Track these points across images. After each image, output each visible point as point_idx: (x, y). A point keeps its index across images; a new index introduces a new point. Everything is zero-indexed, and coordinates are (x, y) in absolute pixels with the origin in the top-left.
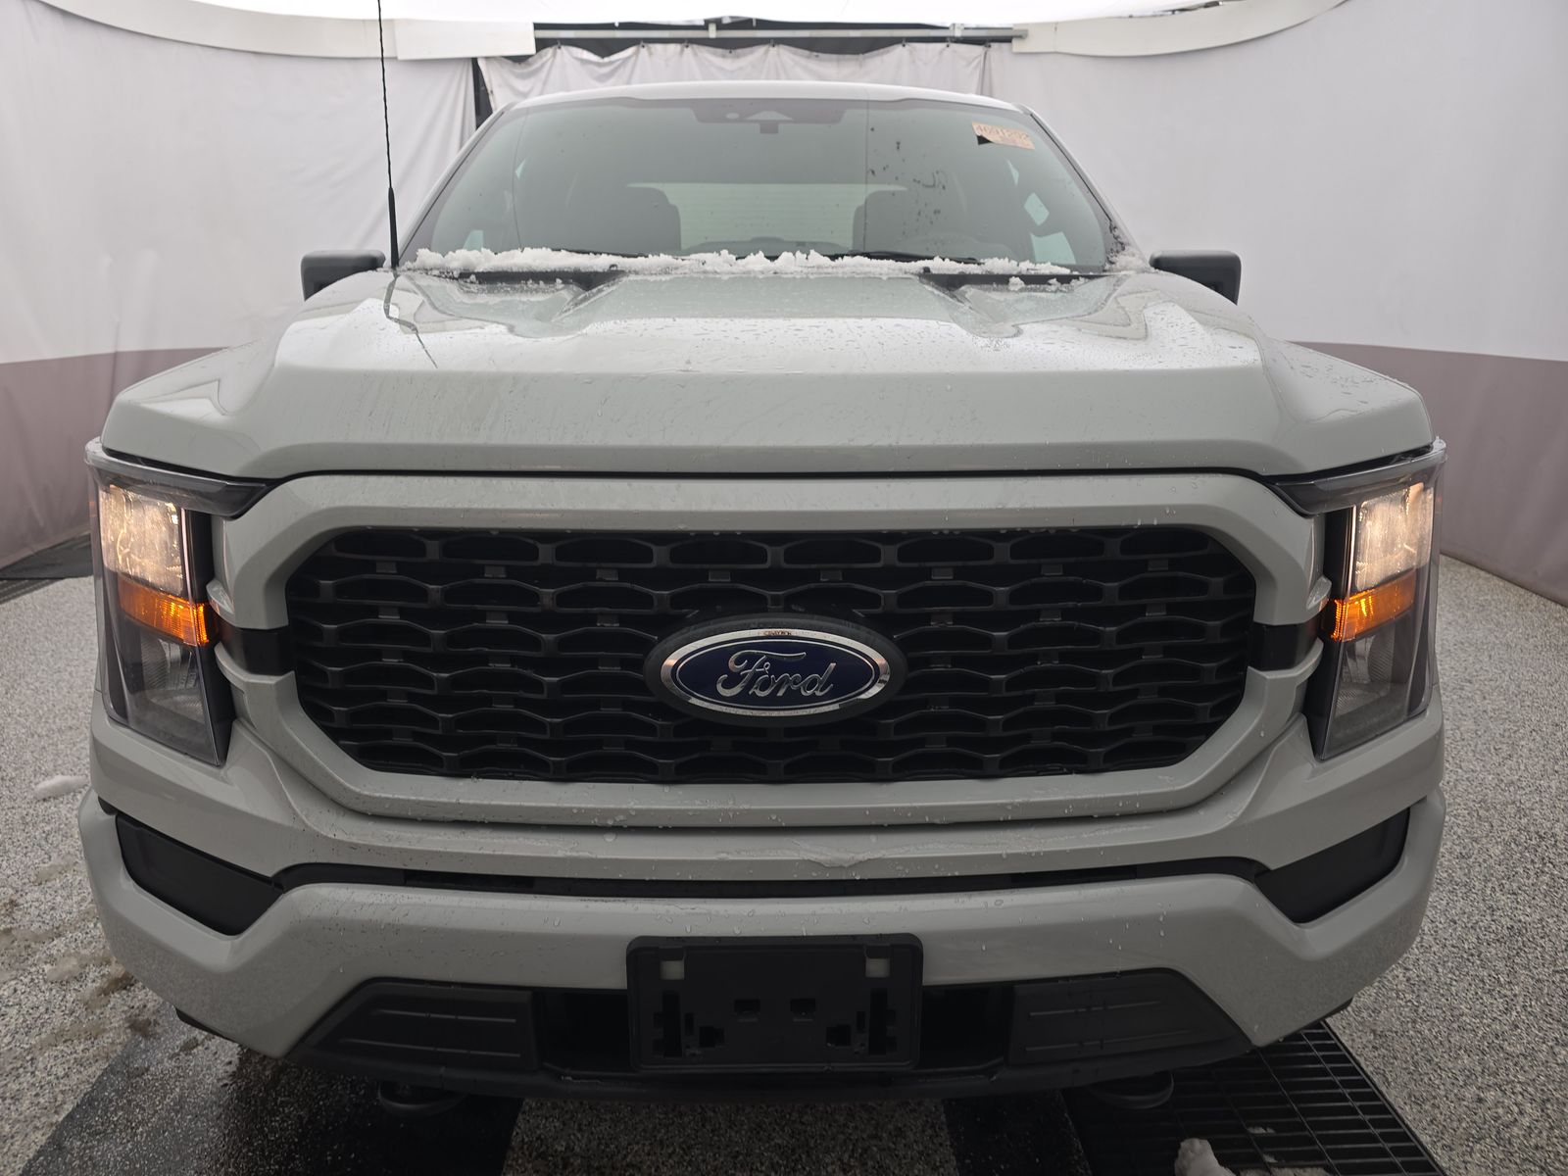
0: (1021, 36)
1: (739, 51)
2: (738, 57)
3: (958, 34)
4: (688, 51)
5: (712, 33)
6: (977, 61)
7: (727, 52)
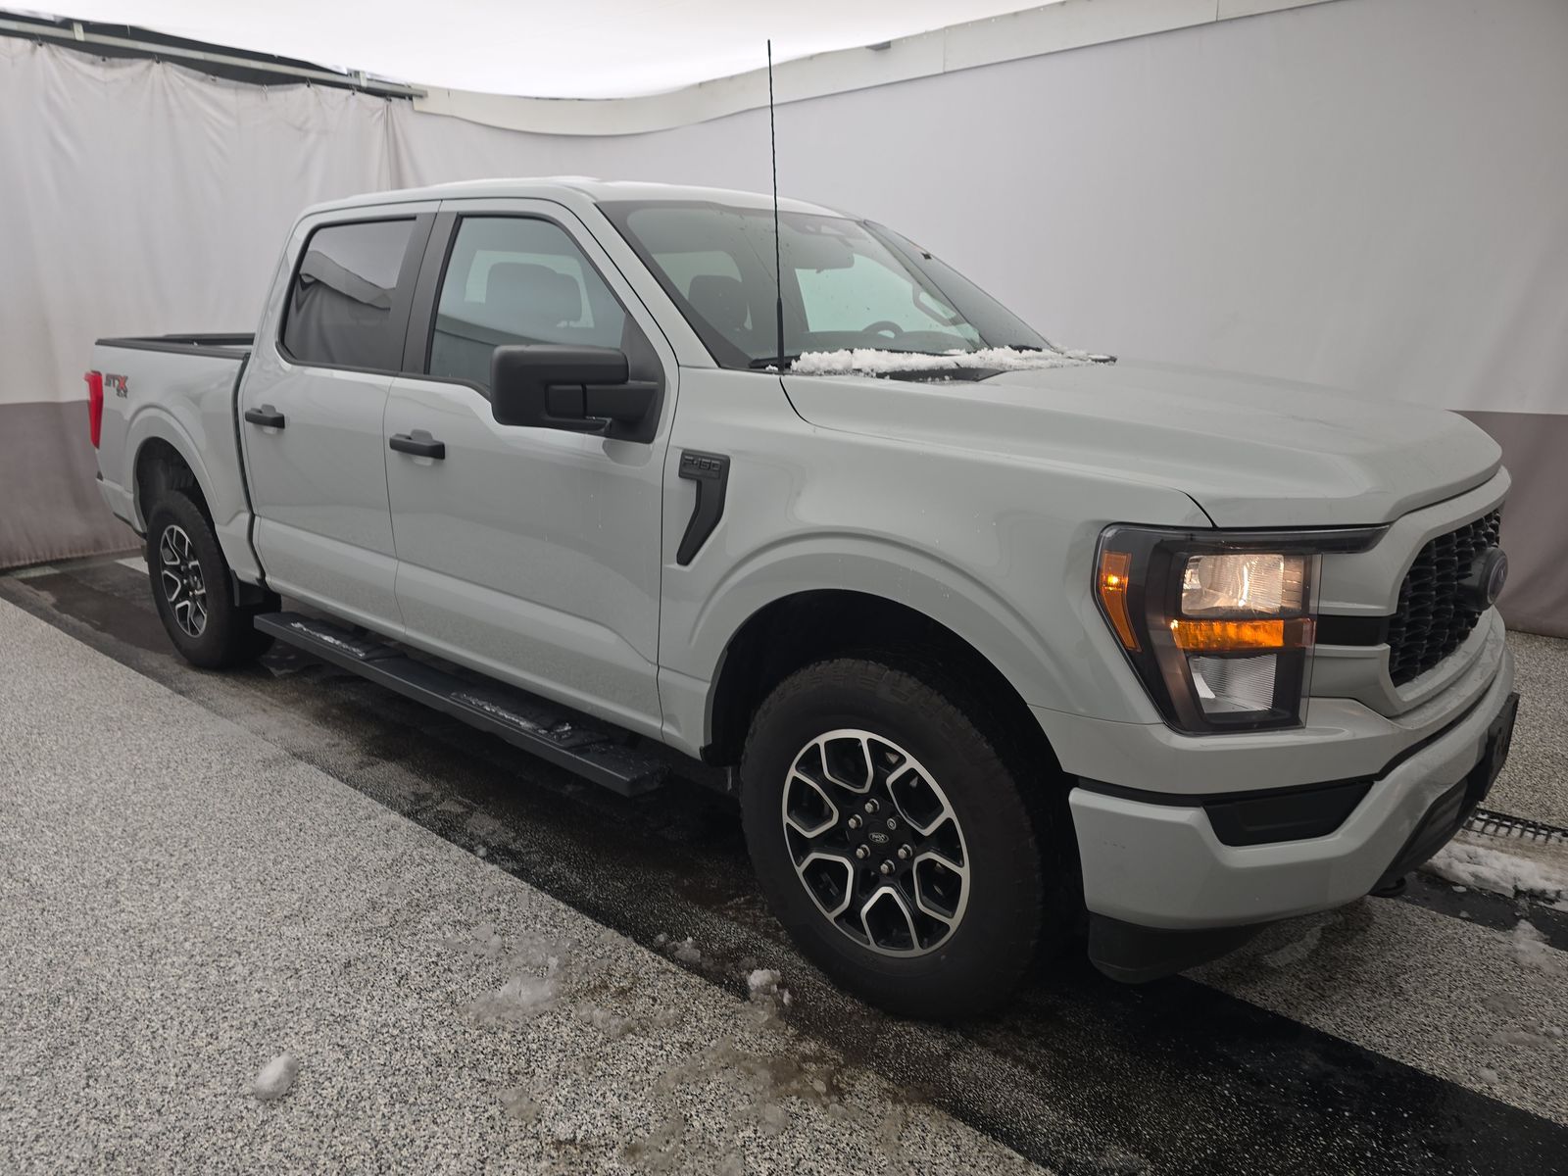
0: (421, 95)
1: (116, 60)
2: (112, 66)
3: (364, 84)
4: (43, 51)
5: (79, 34)
6: (380, 113)
7: (99, 59)
